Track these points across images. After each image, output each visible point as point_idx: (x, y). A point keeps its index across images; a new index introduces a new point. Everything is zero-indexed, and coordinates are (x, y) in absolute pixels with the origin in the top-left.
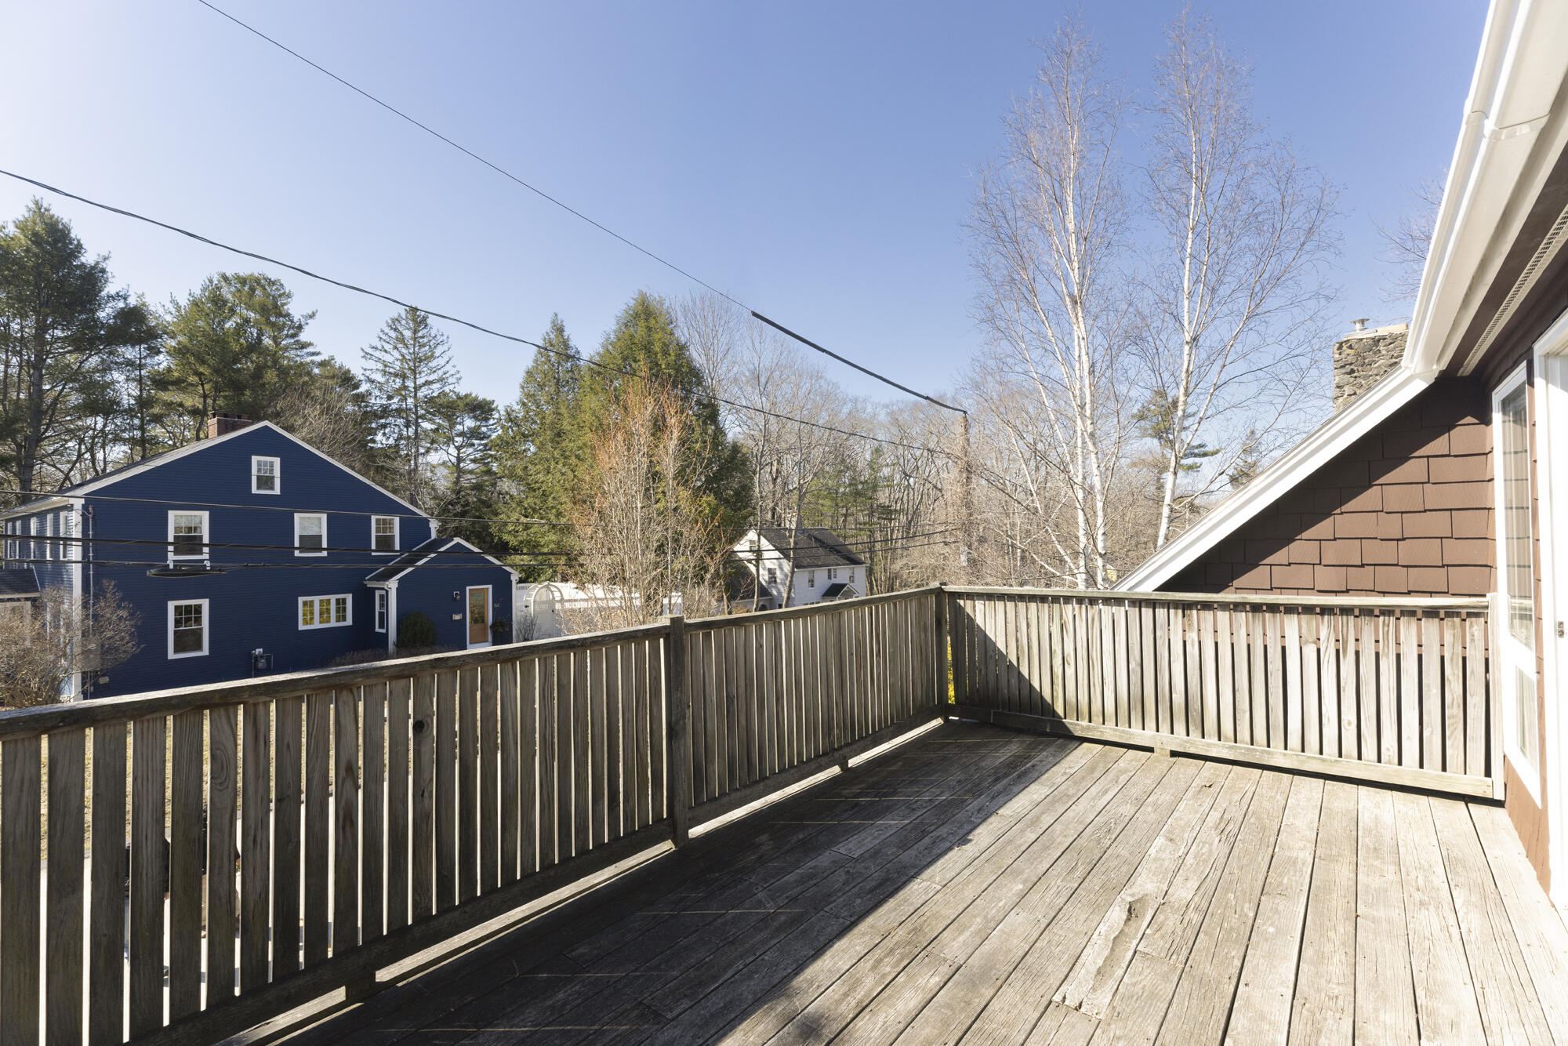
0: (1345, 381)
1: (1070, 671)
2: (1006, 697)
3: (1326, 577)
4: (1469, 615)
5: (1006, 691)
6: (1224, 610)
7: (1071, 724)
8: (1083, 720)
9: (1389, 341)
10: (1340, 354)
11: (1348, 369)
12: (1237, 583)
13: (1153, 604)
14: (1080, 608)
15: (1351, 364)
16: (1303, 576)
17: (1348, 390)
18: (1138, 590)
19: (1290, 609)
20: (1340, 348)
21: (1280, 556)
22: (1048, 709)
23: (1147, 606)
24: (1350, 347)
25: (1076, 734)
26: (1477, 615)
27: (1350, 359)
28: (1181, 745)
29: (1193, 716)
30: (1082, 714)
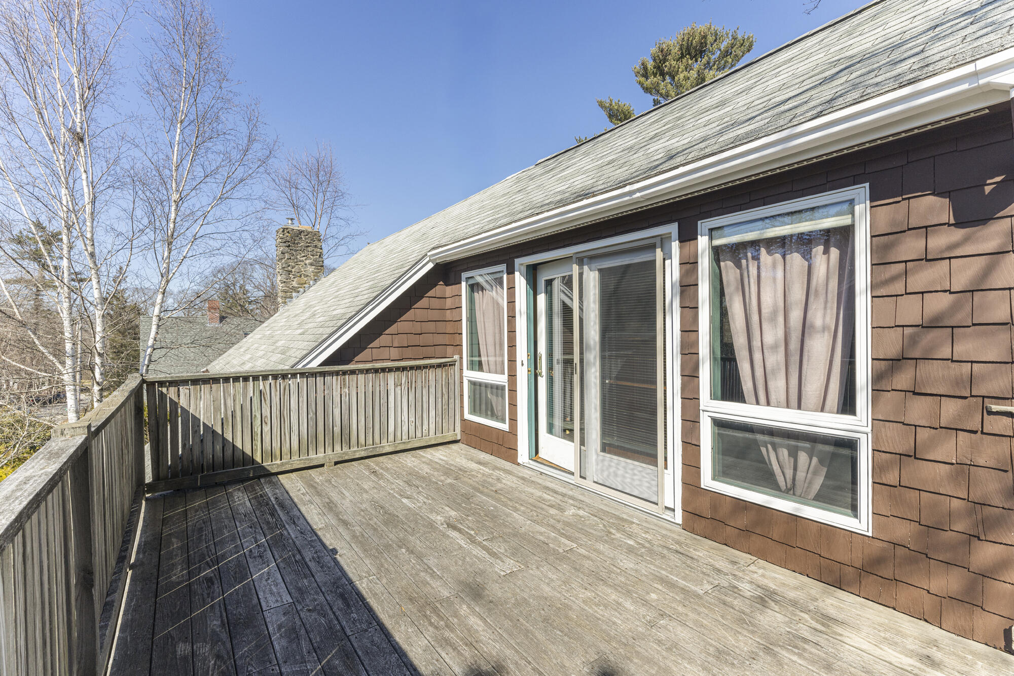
0: (286, 251)
1: (266, 429)
2: (211, 461)
3: (394, 353)
4: (450, 365)
5: (211, 456)
6: (362, 374)
7: (268, 465)
8: (276, 460)
9: (306, 233)
10: (283, 235)
11: (287, 244)
12: (356, 359)
13: (323, 374)
14: (276, 382)
15: (289, 242)
16: (385, 353)
17: (287, 256)
18: (309, 366)
19: (390, 370)
20: (283, 231)
21: (375, 344)
22: (248, 460)
23: (320, 376)
24: (288, 232)
25: (273, 472)
26: (452, 365)
27: (288, 238)
28: (339, 457)
29: (345, 437)
30: (275, 456)
